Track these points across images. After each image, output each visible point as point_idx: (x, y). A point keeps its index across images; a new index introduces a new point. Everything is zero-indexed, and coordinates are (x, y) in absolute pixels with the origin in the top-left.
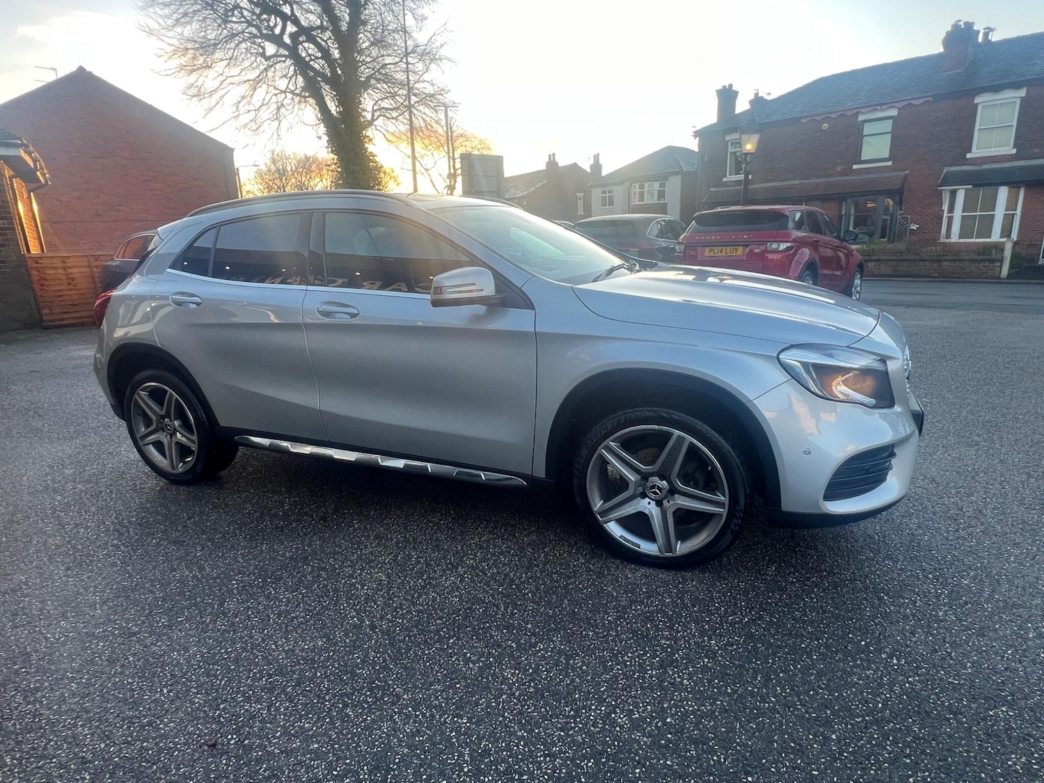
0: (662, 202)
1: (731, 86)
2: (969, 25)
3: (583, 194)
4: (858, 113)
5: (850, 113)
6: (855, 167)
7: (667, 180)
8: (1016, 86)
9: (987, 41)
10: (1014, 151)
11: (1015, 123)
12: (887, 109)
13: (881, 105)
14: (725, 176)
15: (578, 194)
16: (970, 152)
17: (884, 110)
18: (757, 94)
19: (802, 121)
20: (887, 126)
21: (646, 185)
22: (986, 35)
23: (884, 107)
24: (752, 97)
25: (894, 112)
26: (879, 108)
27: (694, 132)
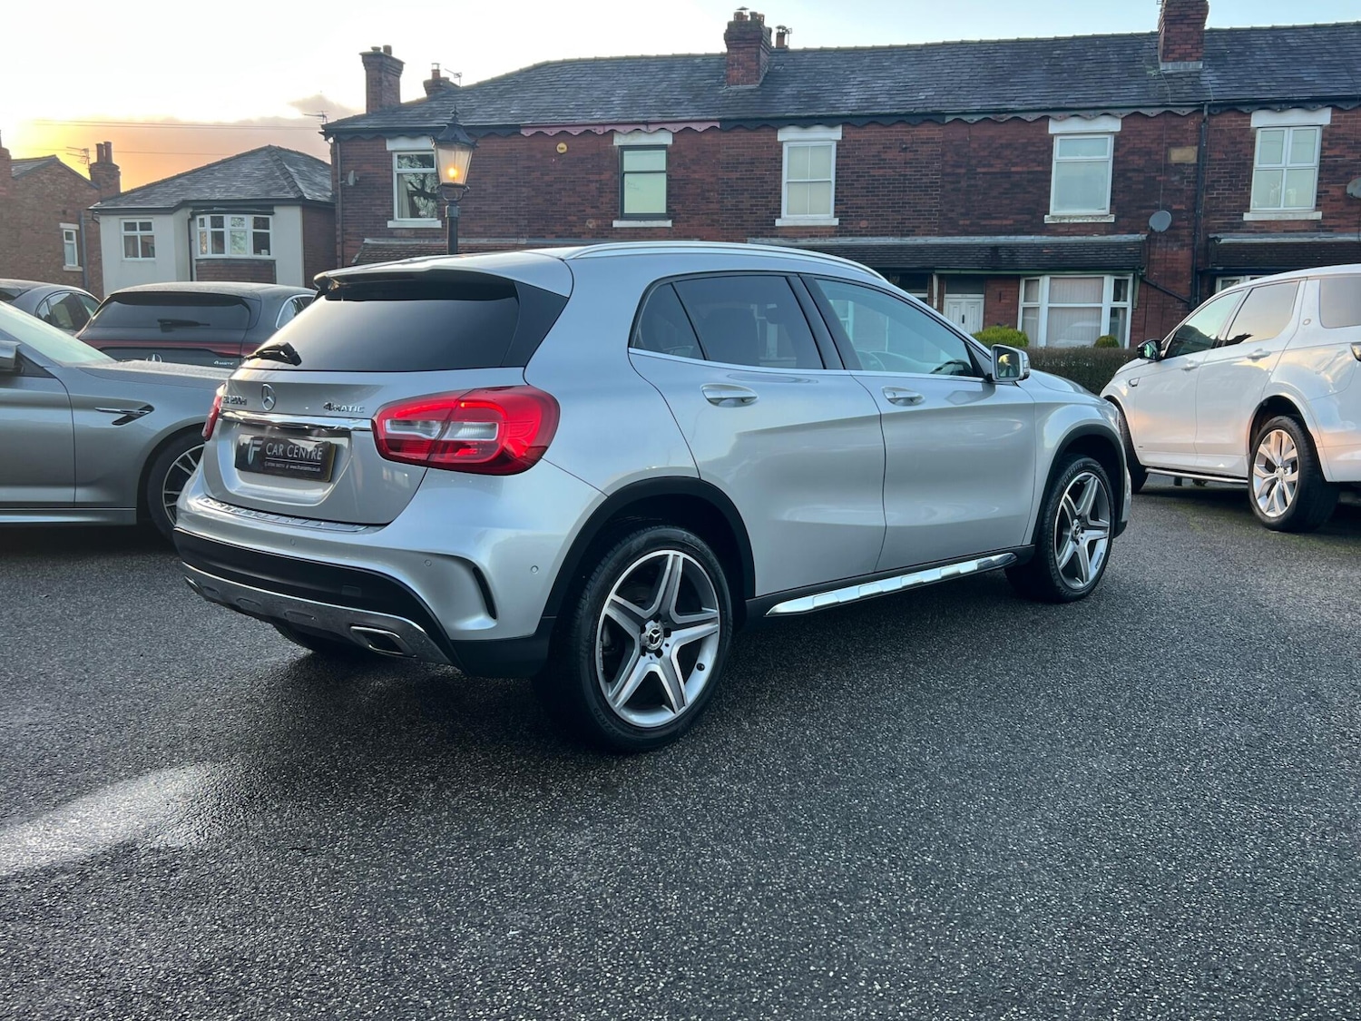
0: (264, 256)
1: (388, 49)
2: (757, 19)
3: (76, 227)
4: (612, 131)
5: (600, 131)
6: (616, 224)
7: (272, 214)
8: (828, 121)
9: (782, 49)
10: (836, 222)
11: (833, 179)
12: (655, 132)
13: (646, 123)
14: (392, 218)
15: (62, 225)
16: (780, 217)
17: (651, 133)
18: (436, 73)
19: (523, 132)
20: (659, 160)
21: (228, 219)
22: (781, 36)
23: (653, 128)
24: (429, 77)
25: (666, 139)
26: (643, 128)
27: (323, 127)
